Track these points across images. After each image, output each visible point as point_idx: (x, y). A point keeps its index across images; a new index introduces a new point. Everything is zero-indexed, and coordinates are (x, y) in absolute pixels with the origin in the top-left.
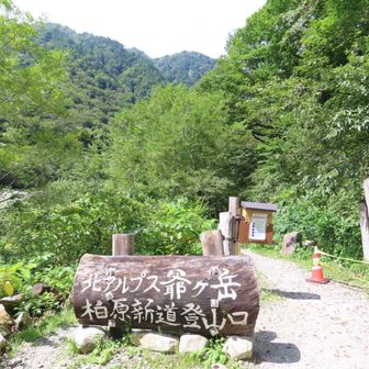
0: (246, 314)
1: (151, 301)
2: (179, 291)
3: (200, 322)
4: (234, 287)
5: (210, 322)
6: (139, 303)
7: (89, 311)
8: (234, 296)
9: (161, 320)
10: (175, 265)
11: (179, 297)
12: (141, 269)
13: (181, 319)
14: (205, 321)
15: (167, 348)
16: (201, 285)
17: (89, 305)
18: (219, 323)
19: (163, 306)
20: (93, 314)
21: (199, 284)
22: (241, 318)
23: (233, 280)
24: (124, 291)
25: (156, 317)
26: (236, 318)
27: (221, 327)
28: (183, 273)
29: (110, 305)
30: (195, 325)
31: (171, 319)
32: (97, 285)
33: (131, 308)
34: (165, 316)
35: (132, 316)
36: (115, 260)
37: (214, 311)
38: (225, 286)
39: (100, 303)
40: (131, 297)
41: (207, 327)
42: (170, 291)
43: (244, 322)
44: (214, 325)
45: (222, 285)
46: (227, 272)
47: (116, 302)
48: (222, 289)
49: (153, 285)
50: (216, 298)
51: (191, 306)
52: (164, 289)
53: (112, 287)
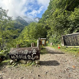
0: (38, 56)
1: (22, 55)
2: (26, 53)
3: (30, 58)
4: (36, 52)
8: (35, 53)
9: (24, 58)
11: (26, 54)
12: (20, 50)
13: (27, 58)
14: (31, 58)
15: (25, 63)
16: (30, 52)
17: (12, 56)
18: (34, 58)
20: (13, 58)
23: (35, 51)
24: (18, 54)
25: (23, 58)
26: (36, 57)
27: (34, 59)
28: (27, 50)
29: (15, 56)
30: (30, 59)
31: (26, 58)
32: (13, 53)
33: (19, 57)
34: (25, 57)
36: (16, 49)
37: (32, 56)
38: (34, 52)
39: (14, 56)
41: (32, 59)
43: (38, 58)
44: (33, 58)
46: (34, 49)
48: (33, 52)
49: (22, 53)
50: (33, 54)
51: (29, 55)
52: (24, 53)
53: (16, 53)
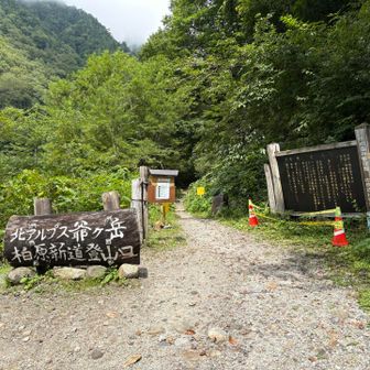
0: (131, 247)
1: (63, 244)
2: (82, 236)
4: (122, 230)
5: (107, 256)
6: (54, 246)
7: (18, 256)
8: (122, 235)
9: (72, 257)
10: (81, 218)
11: (83, 240)
12: (55, 223)
13: (86, 255)
14: (103, 255)
16: (99, 230)
17: (17, 251)
18: (113, 255)
19: (72, 247)
20: (21, 258)
21: (97, 229)
22: (128, 251)
23: (122, 225)
24: (43, 239)
25: (68, 256)
26: (124, 251)
27: (115, 259)
28: (86, 223)
29: (32, 249)
30: (96, 259)
31: (79, 256)
32: (22, 236)
33: (49, 251)
34: (74, 254)
35: (50, 256)
36: (35, 218)
37: (108, 248)
38: (116, 229)
39: (25, 249)
40: (48, 242)
41: (105, 259)
42: (76, 236)
43: (131, 254)
44: (110, 257)
45: (113, 228)
46: (117, 219)
47: (37, 247)
48: (113, 231)
49: (64, 233)
50: (109, 238)
51: (92, 245)
52: (71, 235)
53: (33, 236)
